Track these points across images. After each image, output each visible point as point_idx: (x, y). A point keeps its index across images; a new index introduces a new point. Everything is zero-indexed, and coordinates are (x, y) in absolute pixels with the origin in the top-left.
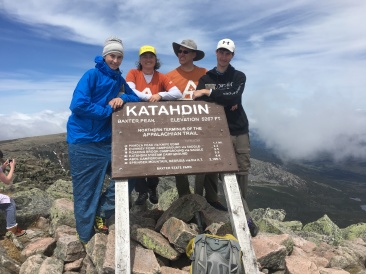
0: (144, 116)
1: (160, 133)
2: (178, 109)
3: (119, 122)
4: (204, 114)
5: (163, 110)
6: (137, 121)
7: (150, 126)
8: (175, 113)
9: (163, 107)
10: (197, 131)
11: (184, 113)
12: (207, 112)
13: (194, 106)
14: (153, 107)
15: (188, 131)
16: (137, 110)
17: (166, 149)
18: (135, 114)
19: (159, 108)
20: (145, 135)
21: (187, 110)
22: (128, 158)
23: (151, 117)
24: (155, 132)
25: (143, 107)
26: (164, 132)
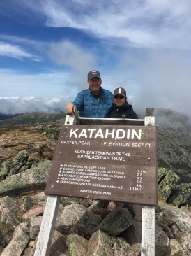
0: (83, 138)
1: (91, 155)
2: (113, 134)
3: (63, 142)
4: (136, 140)
5: (100, 134)
6: (76, 143)
7: (86, 148)
8: (109, 136)
9: (100, 131)
10: (125, 157)
11: (117, 137)
12: (139, 138)
13: (129, 131)
14: (92, 130)
15: (116, 156)
16: (78, 133)
17: (94, 172)
18: (76, 136)
19: (97, 131)
20: (79, 157)
21: (121, 134)
22: (60, 177)
23: (88, 139)
24: (87, 155)
25: (84, 130)
26: (95, 155)
